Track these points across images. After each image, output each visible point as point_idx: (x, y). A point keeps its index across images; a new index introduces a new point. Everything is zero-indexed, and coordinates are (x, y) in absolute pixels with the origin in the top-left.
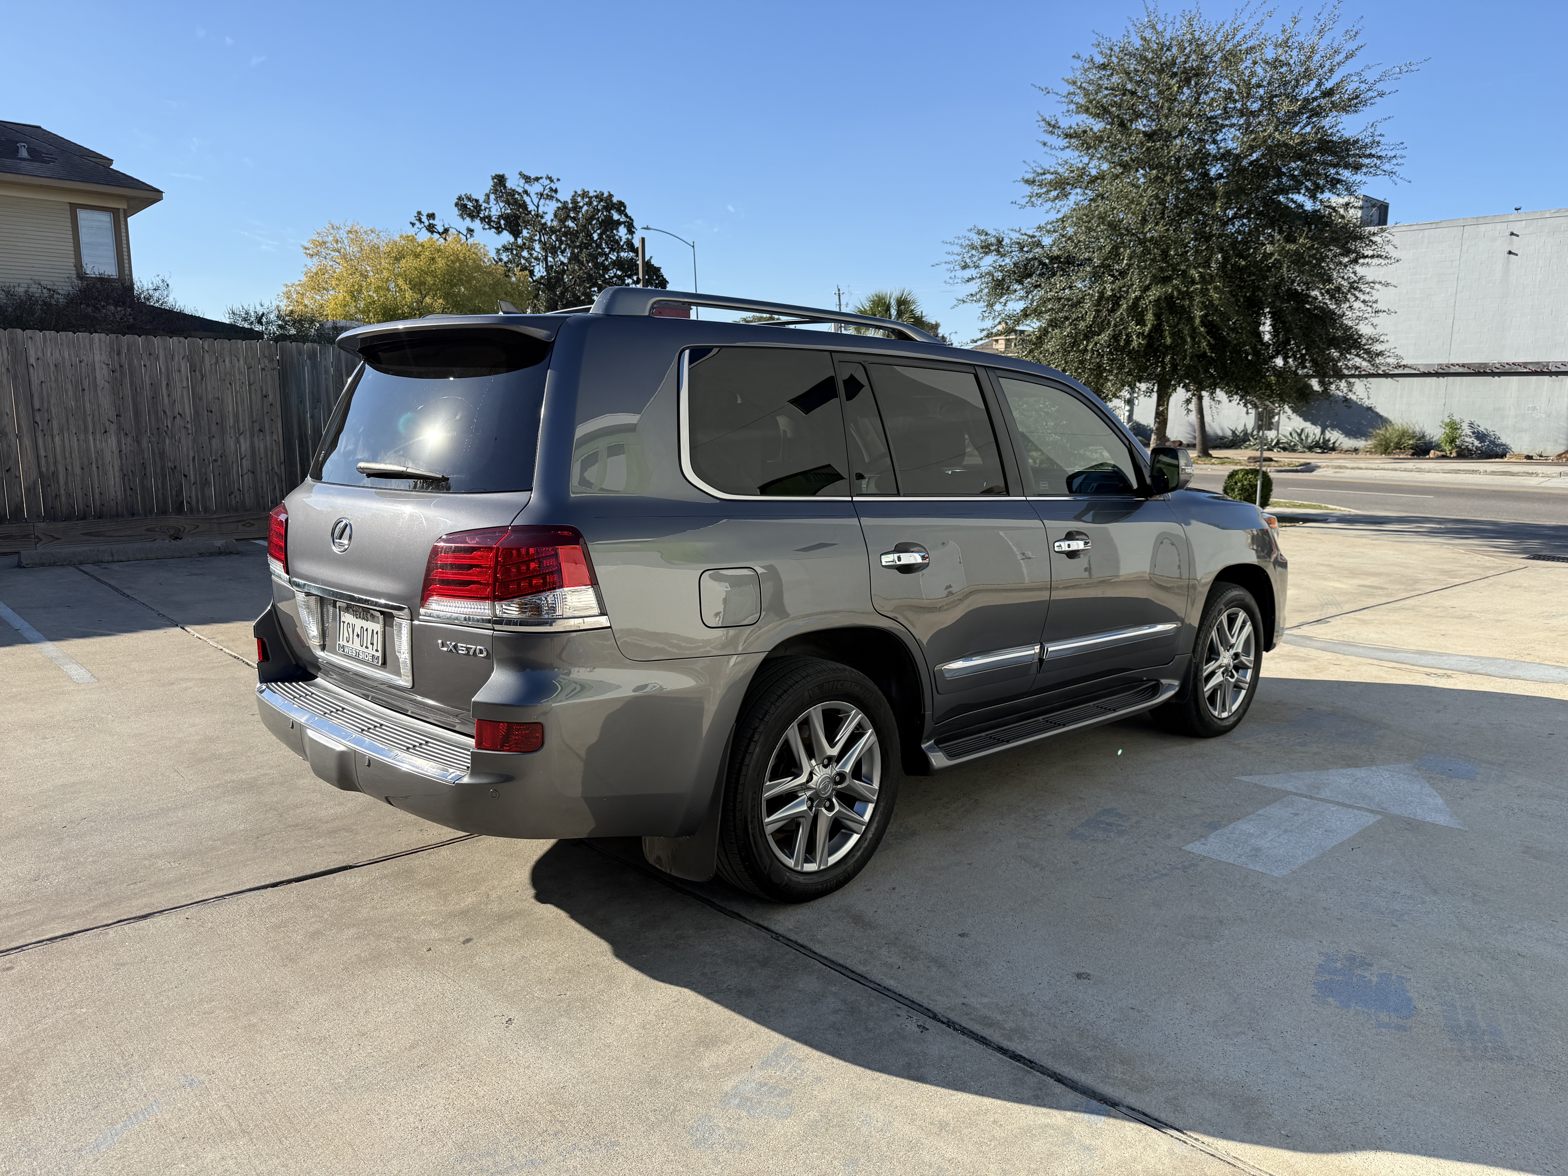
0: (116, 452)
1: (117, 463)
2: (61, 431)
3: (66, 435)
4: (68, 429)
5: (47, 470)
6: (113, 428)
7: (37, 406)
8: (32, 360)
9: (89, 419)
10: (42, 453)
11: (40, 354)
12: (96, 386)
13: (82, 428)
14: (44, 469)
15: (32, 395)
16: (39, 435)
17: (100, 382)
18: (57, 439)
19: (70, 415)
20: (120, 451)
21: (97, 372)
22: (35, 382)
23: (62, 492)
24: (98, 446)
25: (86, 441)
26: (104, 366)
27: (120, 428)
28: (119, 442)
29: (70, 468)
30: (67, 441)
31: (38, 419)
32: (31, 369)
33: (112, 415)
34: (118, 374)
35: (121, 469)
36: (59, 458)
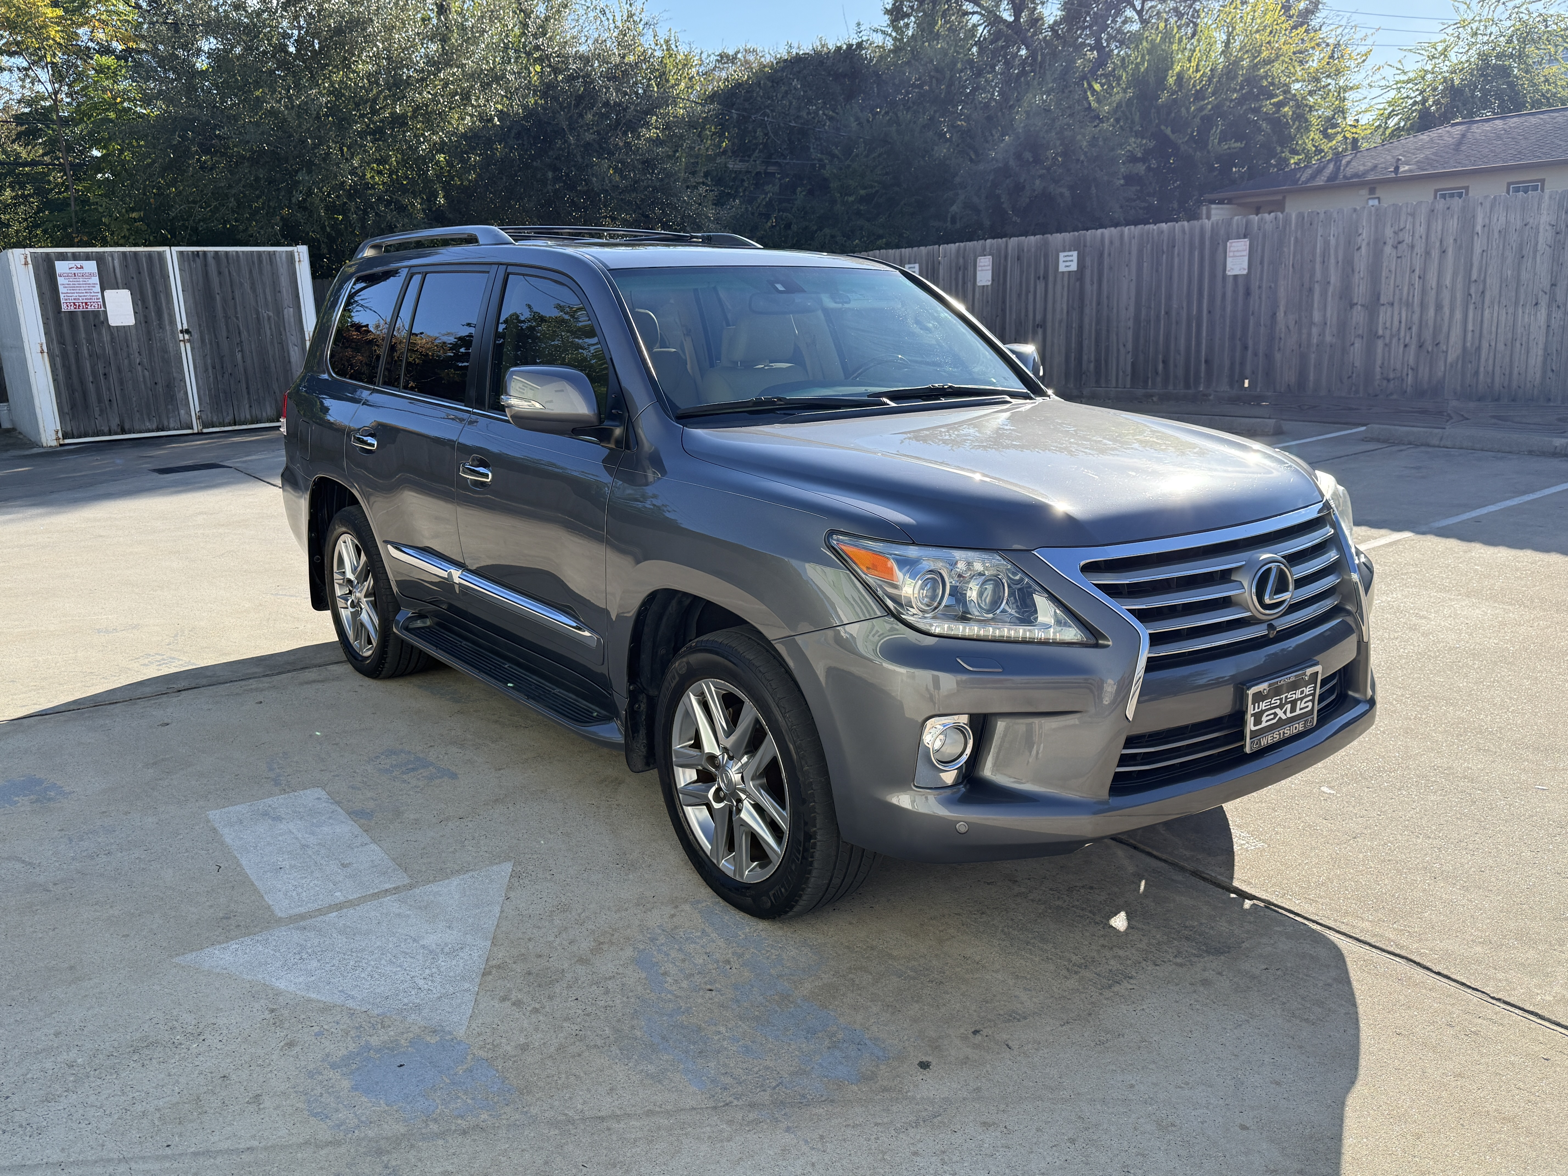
0: (1544, 327)
1: (1542, 340)
2: (1492, 303)
3: (1496, 307)
4: (1499, 302)
5: (1472, 345)
6: (1544, 301)
7: (1474, 276)
8: (1479, 228)
9: (1522, 290)
10: (1470, 327)
11: (1487, 221)
12: (1535, 251)
13: (1513, 300)
14: (1468, 344)
15: (1471, 265)
16: (1471, 307)
17: (1541, 246)
18: (1487, 312)
19: (1504, 285)
20: (1548, 326)
21: (1541, 234)
22: (1478, 250)
23: (1482, 369)
24: (1526, 320)
25: (1515, 315)
26: (1548, 228)
27: (1553, 299)
28: (1549, 315)
29: (1493, 344)
30: (1495, 314)
31: (1472, 291)
32: (1476, 237)
33: (1546, 283)
34: (1561, 237)
35: (1545, 349)
36: (1485, 331)
